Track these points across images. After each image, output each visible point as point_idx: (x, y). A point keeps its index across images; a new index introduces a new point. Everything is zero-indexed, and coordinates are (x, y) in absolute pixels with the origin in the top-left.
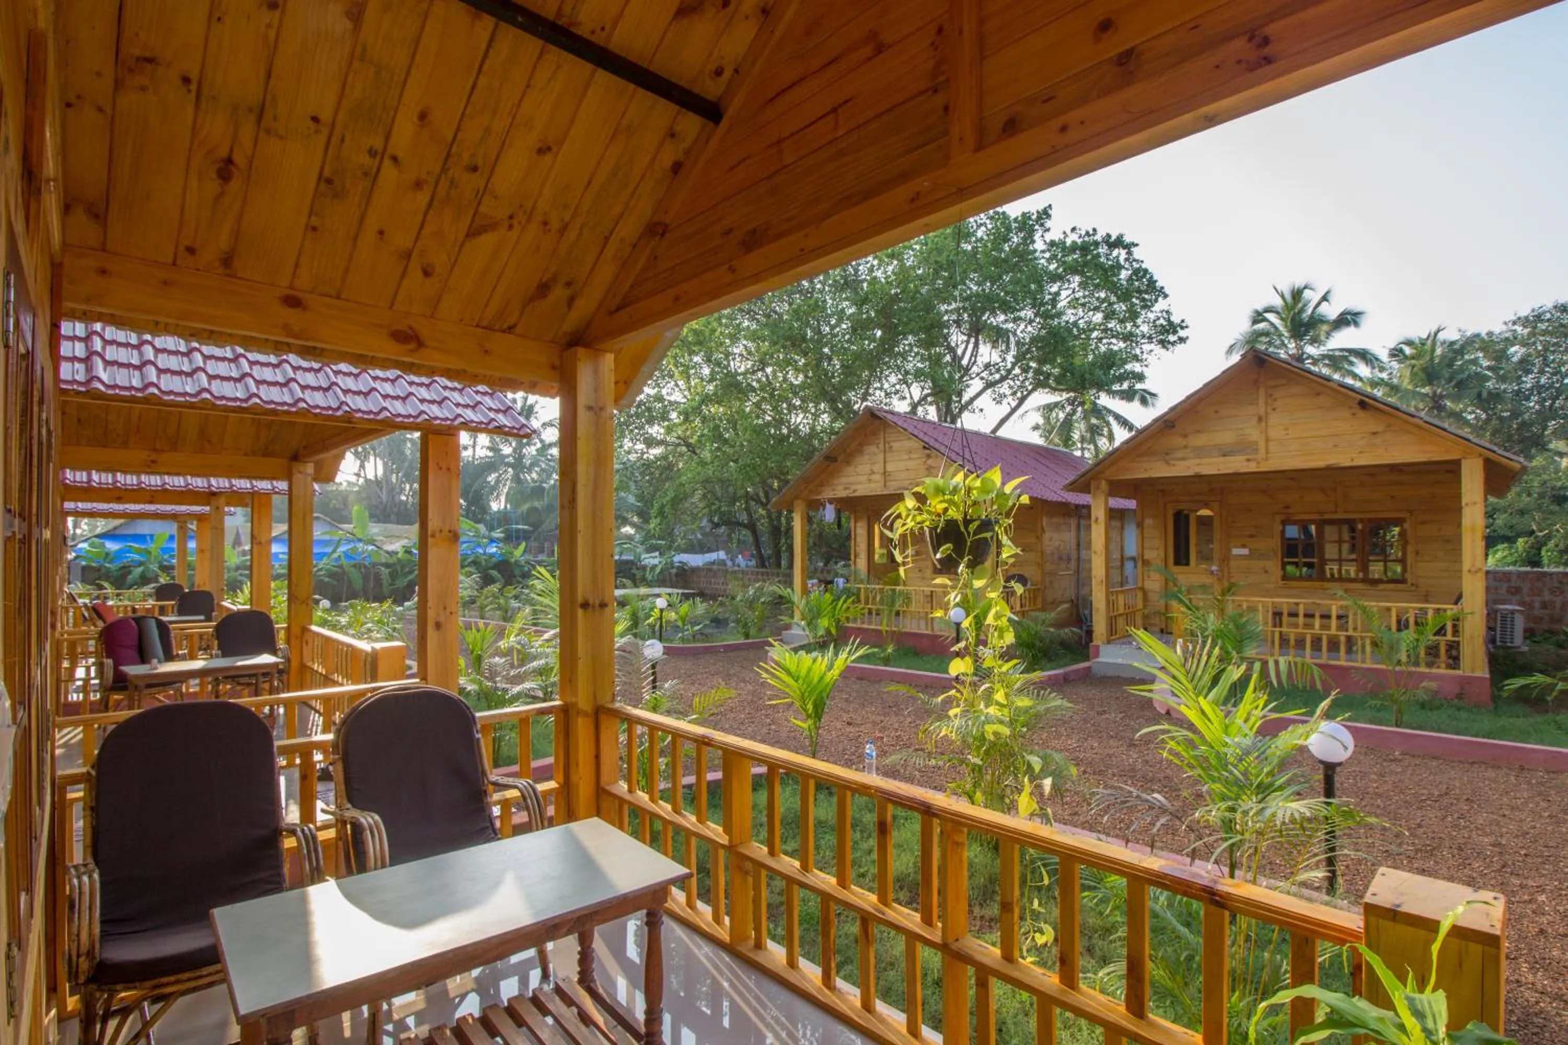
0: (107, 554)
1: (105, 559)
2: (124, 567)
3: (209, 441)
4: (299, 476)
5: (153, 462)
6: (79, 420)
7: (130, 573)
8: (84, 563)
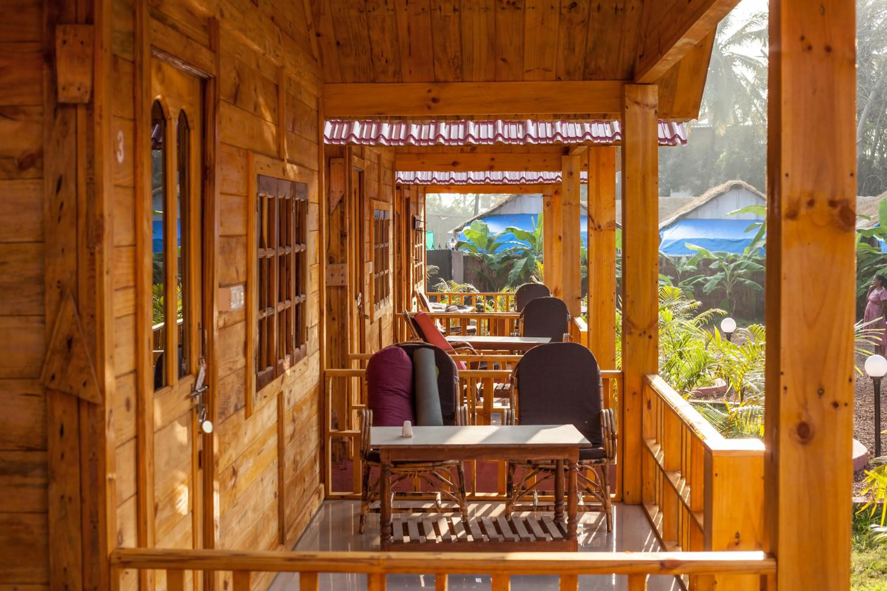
0: (490, 241)
1: (488, 246)
2: (508, 258)
3: (504, 60)
4: (637, 109)
5: (435, 100)
6: (338, 43)
7: (512, 266)
8: (467, 252)
